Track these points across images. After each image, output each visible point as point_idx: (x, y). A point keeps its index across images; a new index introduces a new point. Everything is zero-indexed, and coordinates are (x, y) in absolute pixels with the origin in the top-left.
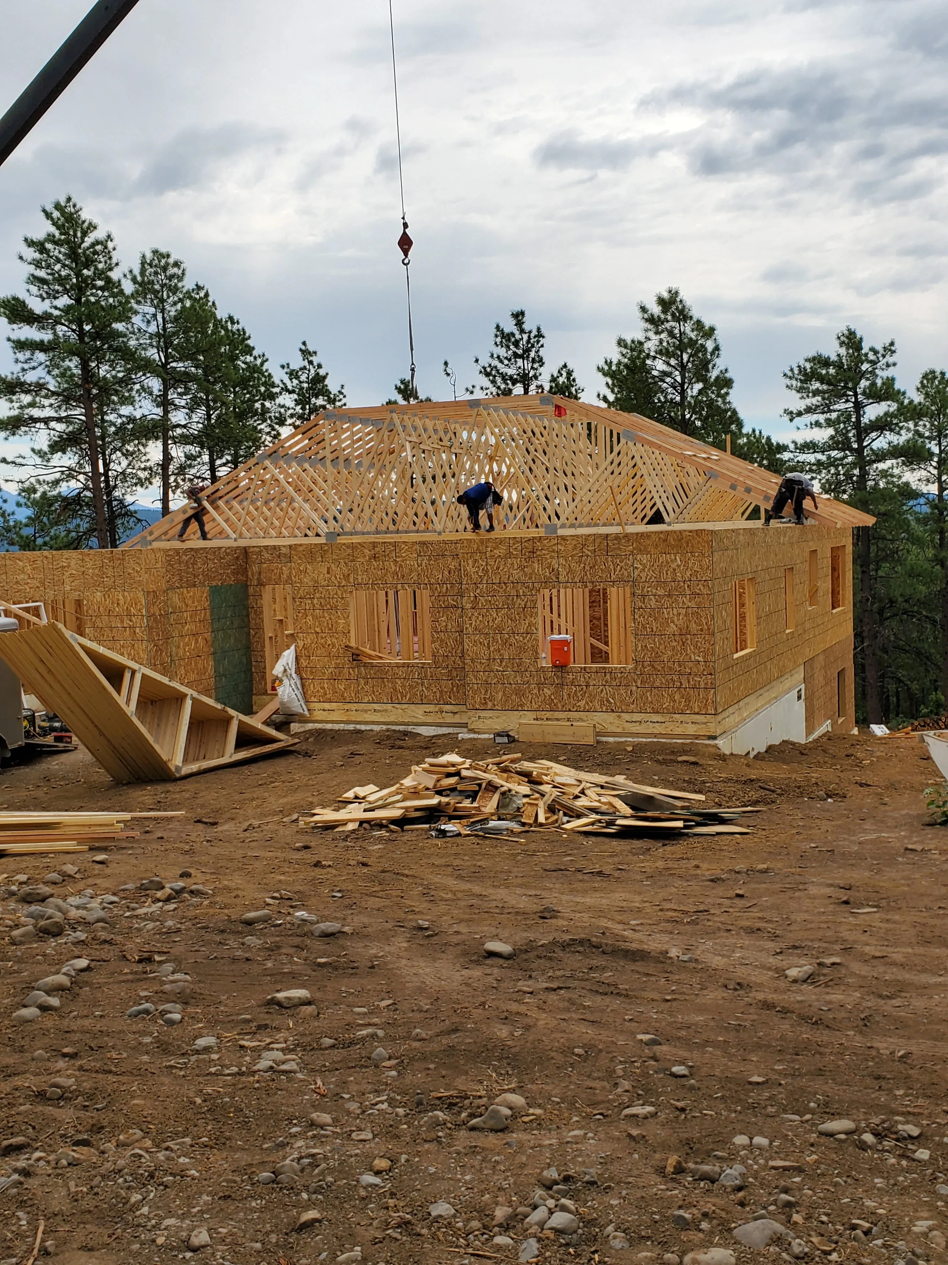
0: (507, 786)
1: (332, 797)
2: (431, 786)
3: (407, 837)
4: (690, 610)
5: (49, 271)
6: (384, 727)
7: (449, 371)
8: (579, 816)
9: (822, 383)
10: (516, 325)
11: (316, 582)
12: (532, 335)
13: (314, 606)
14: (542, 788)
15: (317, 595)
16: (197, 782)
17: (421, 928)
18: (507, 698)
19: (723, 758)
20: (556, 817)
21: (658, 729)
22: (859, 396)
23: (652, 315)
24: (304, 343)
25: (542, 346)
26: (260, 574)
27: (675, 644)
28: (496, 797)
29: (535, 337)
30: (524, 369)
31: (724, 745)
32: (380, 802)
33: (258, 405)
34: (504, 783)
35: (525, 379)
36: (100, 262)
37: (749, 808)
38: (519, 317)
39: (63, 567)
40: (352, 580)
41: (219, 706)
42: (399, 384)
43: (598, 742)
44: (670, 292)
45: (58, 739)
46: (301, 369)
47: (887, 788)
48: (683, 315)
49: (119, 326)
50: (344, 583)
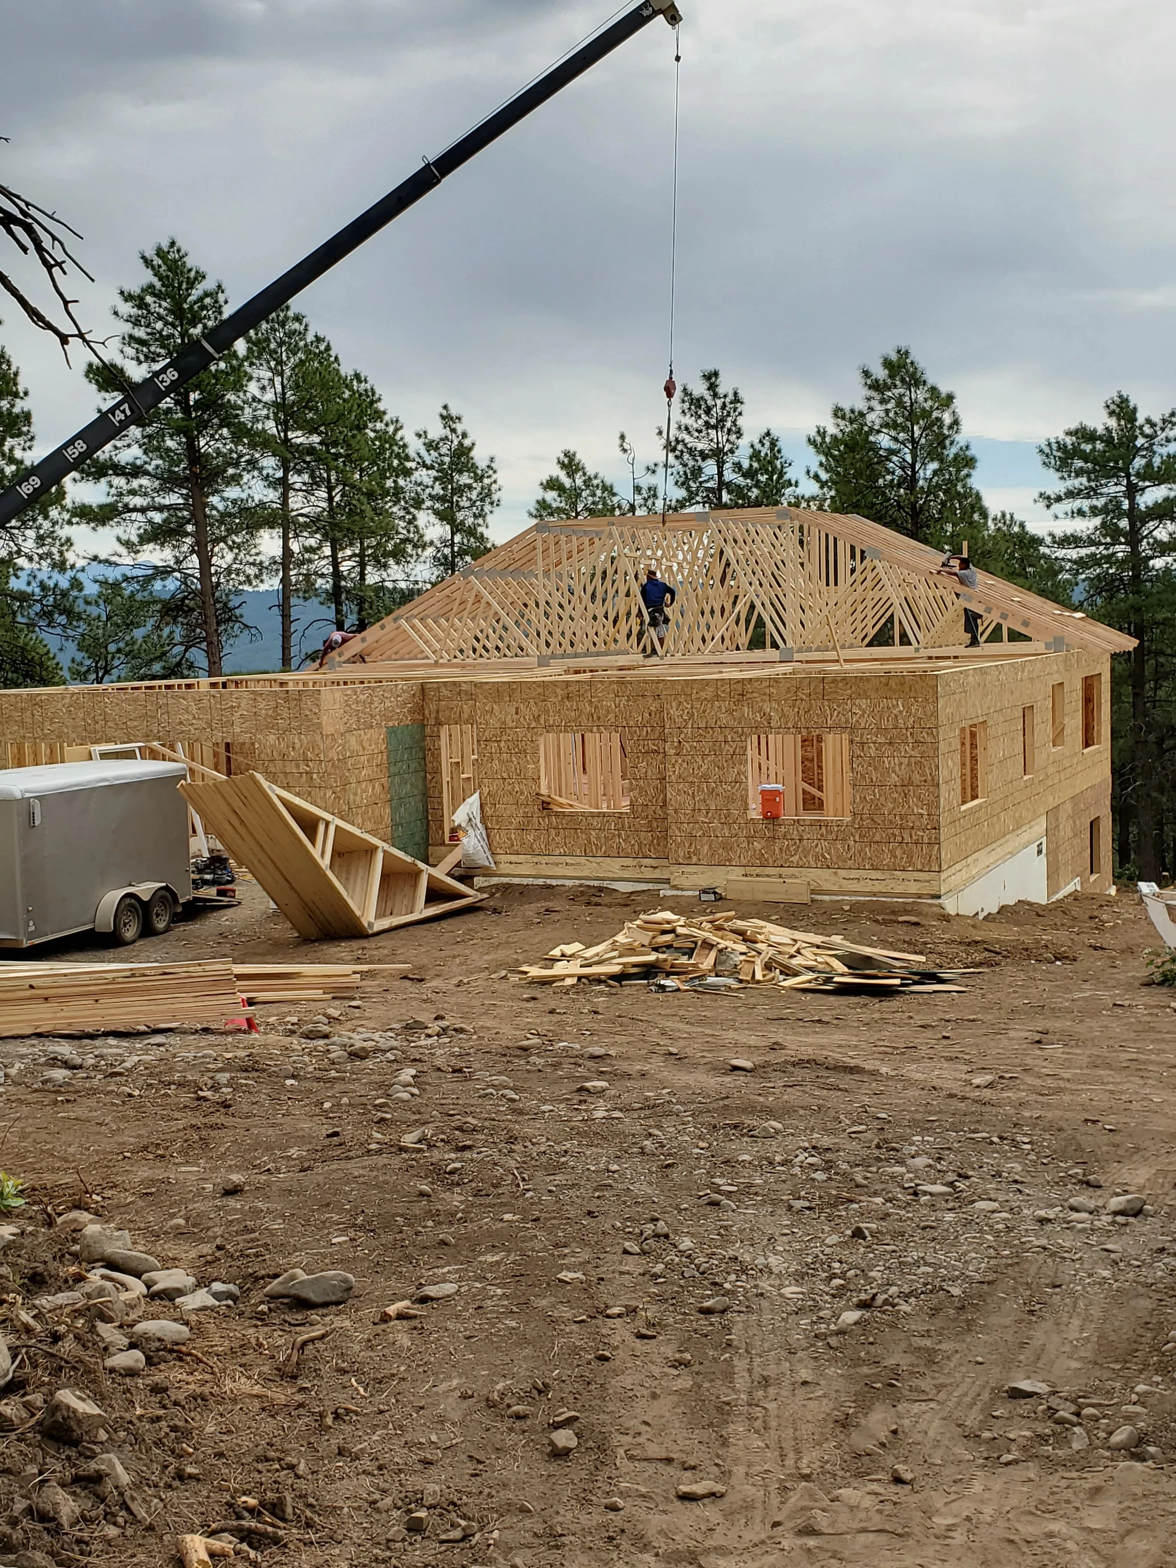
0: (723, 944)
1: (538, 955)
2: (646, 943)
3: (627, 991)
4: (913, 760)
5: (149, 330)
6: (577, 882)
7: (626, 446)
8: (796, 974)
9: (1086, 463)
10: (709, 389)
11: (504, 723)
12: (728, 400)
13: (500, 749)
14: (759, 946)
15: (505, 738)
16: (393, 939)
17: (671, 1054)
18: (713, 852)
19: (946, 918)
20: (772, 975)
21: (878, 887)
22: (1132, 478)
23: (877, 381)
24: (445, 407)
25: (740, 414)
26: (438, 712)
27: (896, 795)
28: (713, 954)
29: (731, 403)
30: (718, 443)
31: (950, 906)
32: (596, 959)
33: (389, 483)
34: (720, 941)
35: (718, 454)
36: (209, 319)
37: (972, 970)
38: (711, 378)
39: (232, 707)
40: (542, 722)
41: (409, 859)
42: (562, 456)
43: (813, 901)
44: (899, 351)
45: (221, 893)
46: (442, 439)
47: (1123, 951)
48: (915, 380)
49: (231, 397)
50: (533, 725)
